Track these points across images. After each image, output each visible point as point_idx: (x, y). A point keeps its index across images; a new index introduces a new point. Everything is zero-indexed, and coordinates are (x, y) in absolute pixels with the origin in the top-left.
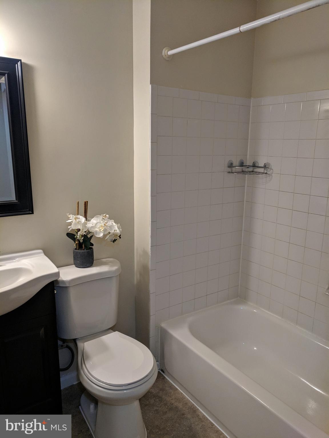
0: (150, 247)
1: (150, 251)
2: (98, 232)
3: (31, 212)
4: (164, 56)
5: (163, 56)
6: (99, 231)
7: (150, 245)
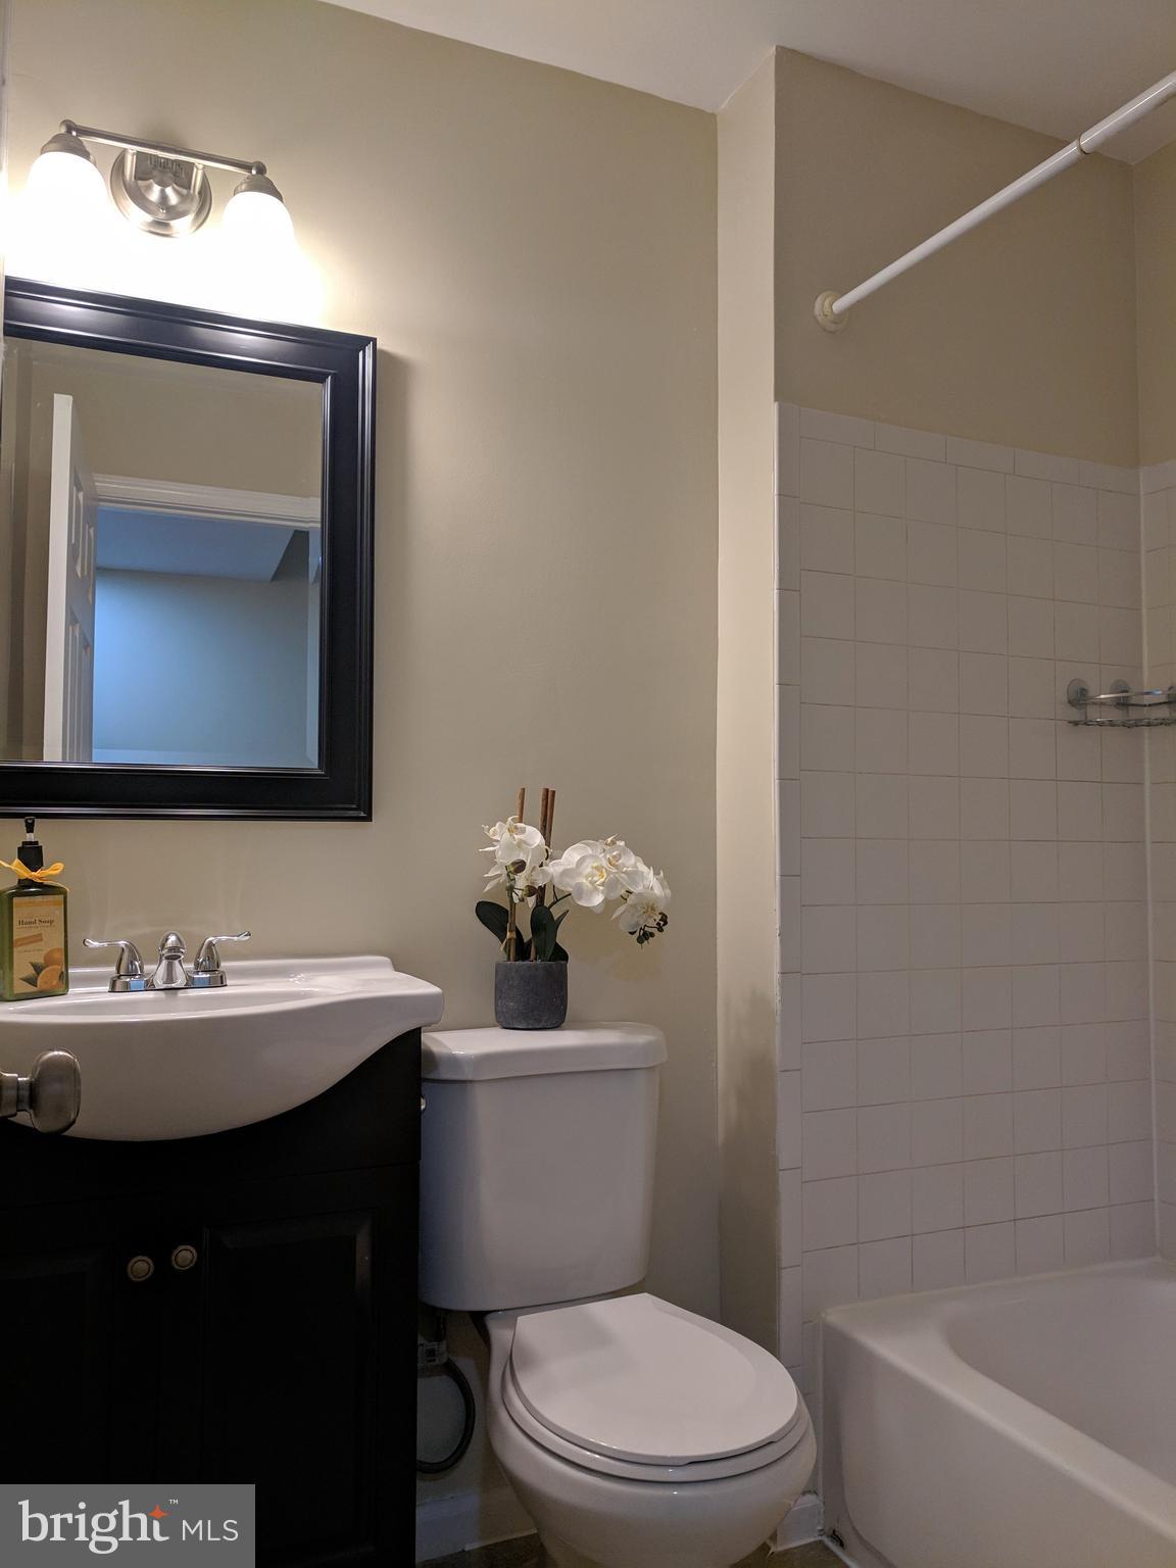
0: (777, 976)
1: (776, 989)
2: (585, 888)
3: (362, 814)
4: (819, 318)
5: (815, 318)
6: (590, 885)
7: (777, 969)
